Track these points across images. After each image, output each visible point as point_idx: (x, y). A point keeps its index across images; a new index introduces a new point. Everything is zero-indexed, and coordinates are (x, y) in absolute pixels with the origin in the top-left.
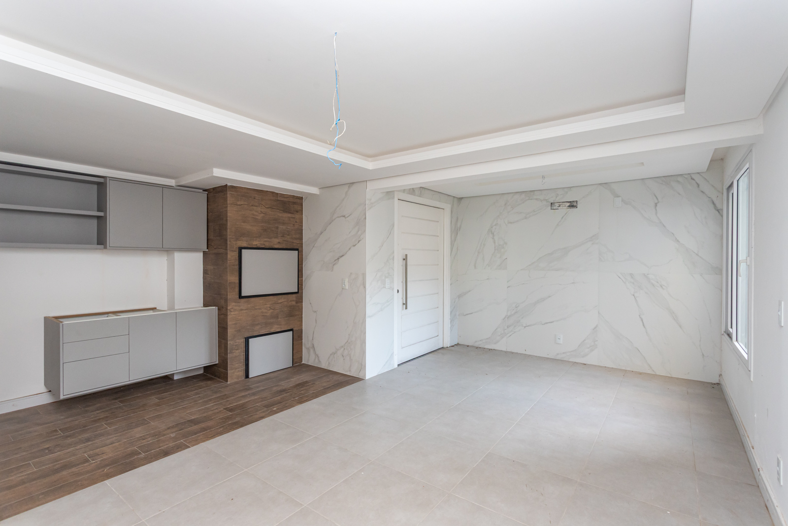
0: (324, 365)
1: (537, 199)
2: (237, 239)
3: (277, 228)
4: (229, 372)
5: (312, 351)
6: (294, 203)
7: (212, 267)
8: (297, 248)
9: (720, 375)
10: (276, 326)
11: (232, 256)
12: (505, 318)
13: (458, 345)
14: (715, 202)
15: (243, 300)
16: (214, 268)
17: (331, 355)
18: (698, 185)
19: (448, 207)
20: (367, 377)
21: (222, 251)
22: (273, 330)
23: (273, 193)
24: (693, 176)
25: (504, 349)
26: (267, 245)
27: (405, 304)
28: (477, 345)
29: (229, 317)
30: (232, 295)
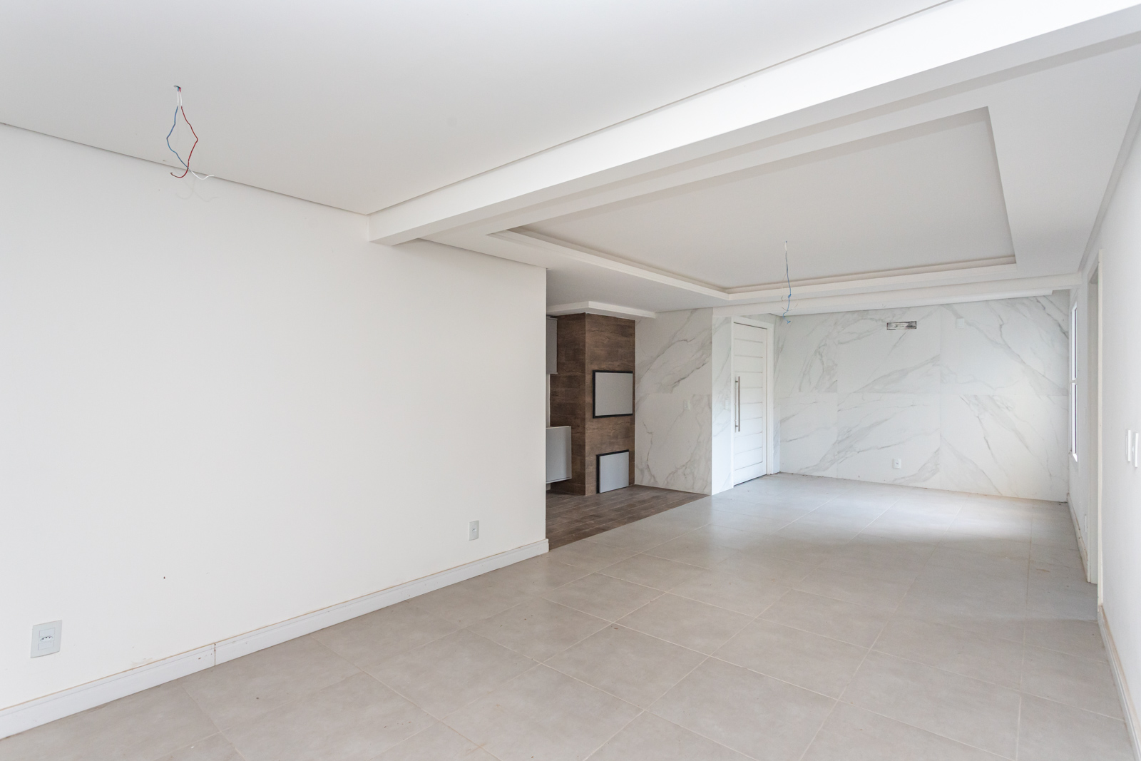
0: (661, 484)
1: (871, 319)
2: (592, 363)
3: (618, 351)
4: (587, 486)
5: (646, 473)
6: (629, 327)
7: (563, 389)
8: (631, 371)
9: (1068, 494)
10: (617, 446)
11: (588, 378)
12: (835, 443)
13: (780, 472)
14: (1062, 324)
15: (595, 420)
16: (566, 391)
17: (670, 474)
18: (1044, 308)
19: (770, 327)
20: (714, 493)
21: (578, 374)
22: (615, 450)
23: (615, 318)
24: (1039, 299)
25: (834, 476)
26: (611, 368)
27: (738, 427)
28: (802, 472)
29: (586, 435)
30: (588, 415)
